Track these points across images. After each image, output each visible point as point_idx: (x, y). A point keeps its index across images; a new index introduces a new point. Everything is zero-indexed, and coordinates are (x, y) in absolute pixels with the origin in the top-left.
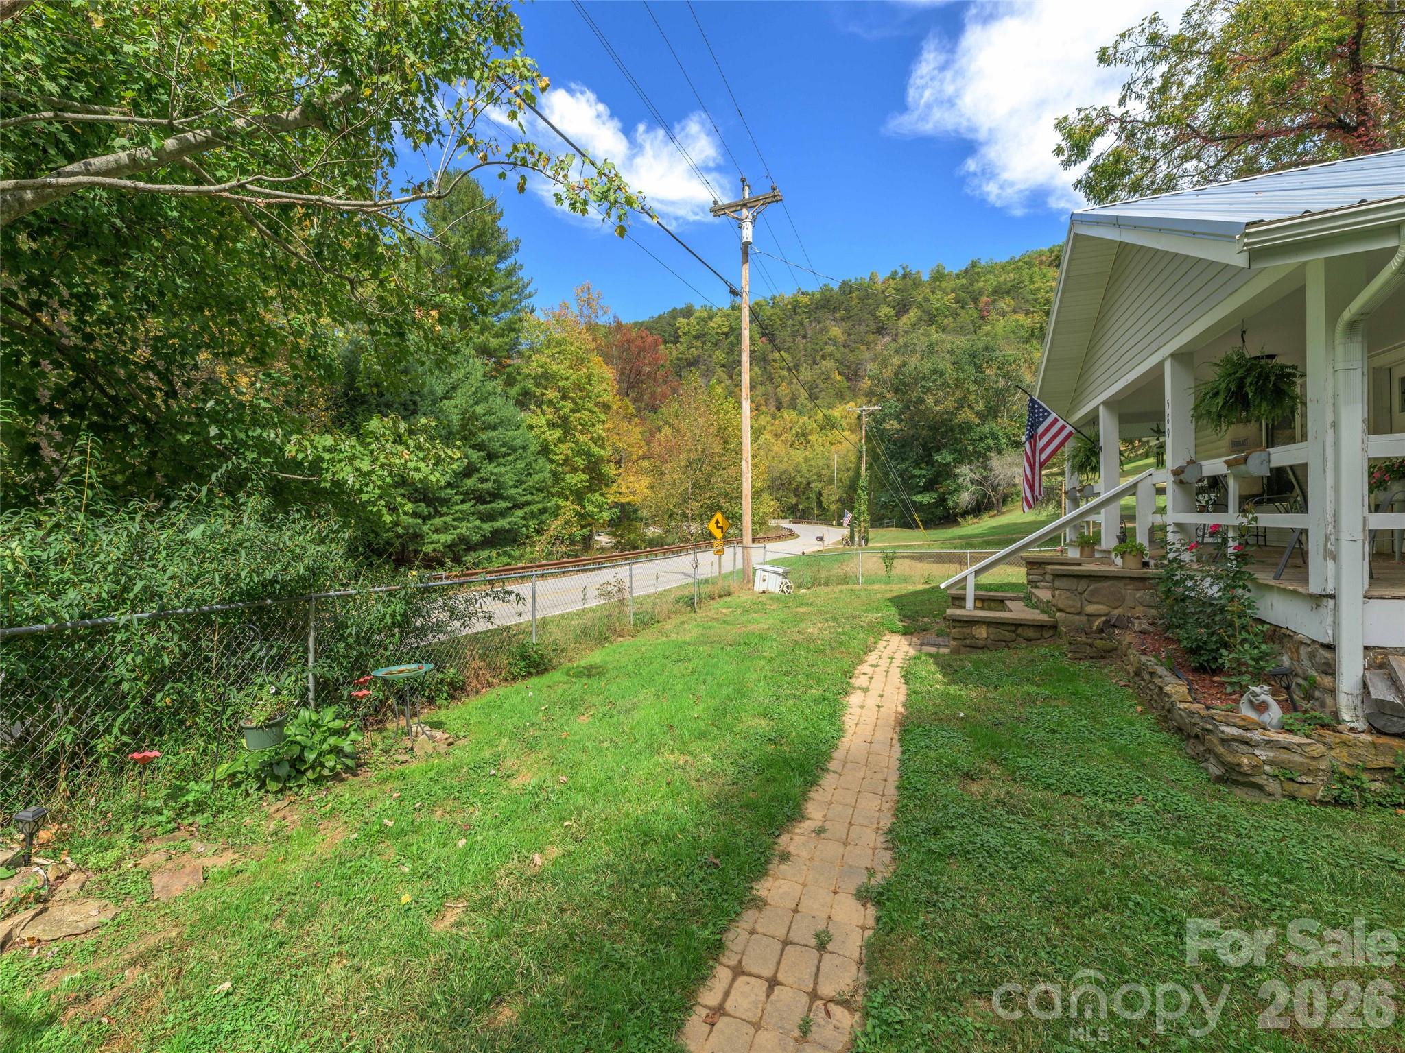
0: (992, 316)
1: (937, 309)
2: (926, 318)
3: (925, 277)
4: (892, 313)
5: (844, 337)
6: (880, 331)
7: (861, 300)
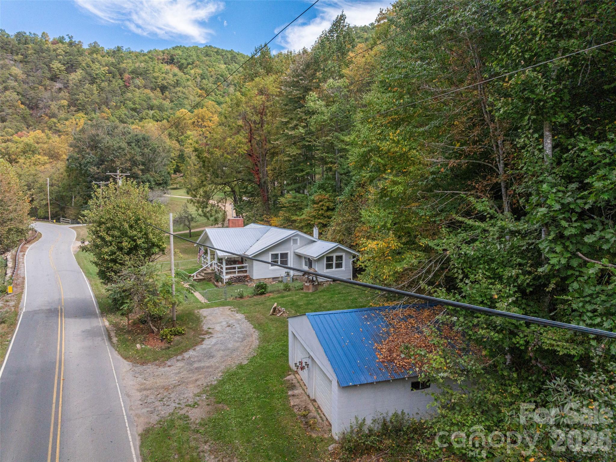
0: (132, 88)
1: (97, 74)
2: (89, 78)
3: (85, 46)
4: (63, 68)
5: (24, 76)
6: (54, 78)
7: (37, 52)
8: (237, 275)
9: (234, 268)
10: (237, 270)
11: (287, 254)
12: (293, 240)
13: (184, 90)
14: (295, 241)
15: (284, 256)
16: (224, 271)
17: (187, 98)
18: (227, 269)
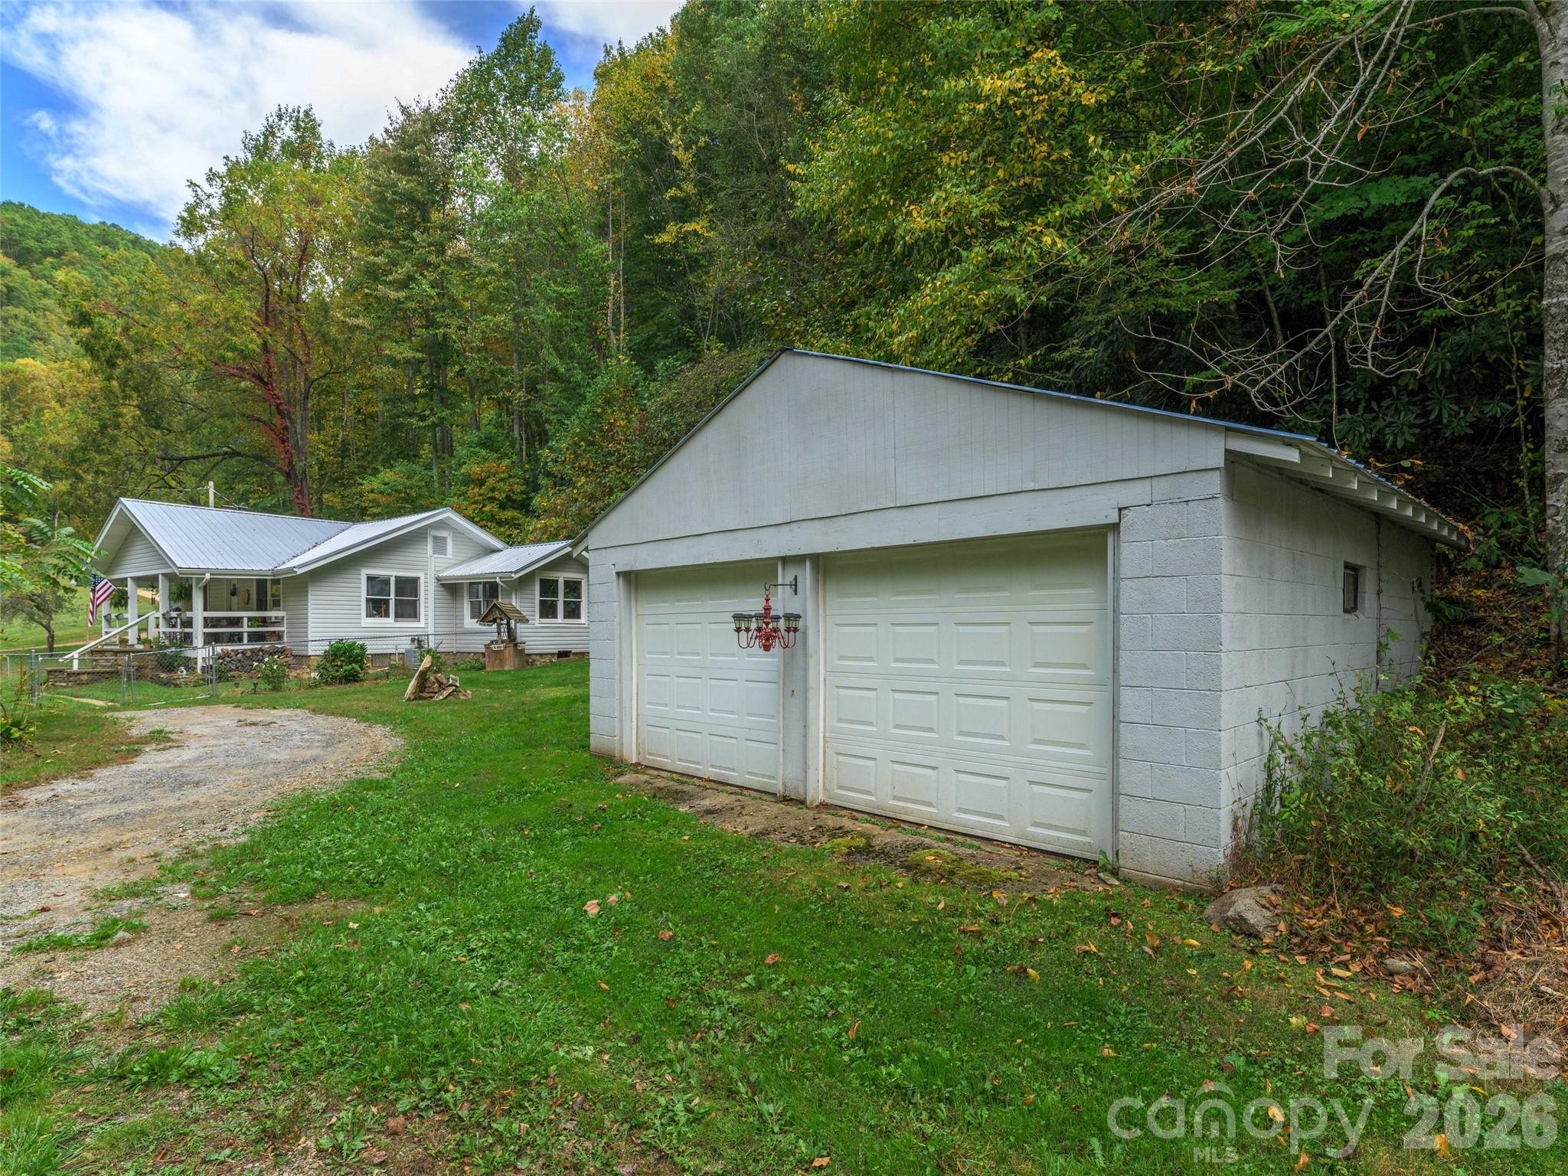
8: (246, 646)
9: (236, 622)
10: (245, 629)
11: (415, 581)
12: (435, 538)
13: (33, 317)
14: (440, 545)
15: (408, 587)
16: (199, 630)
17: (45, 341)
18: (208, 622)
